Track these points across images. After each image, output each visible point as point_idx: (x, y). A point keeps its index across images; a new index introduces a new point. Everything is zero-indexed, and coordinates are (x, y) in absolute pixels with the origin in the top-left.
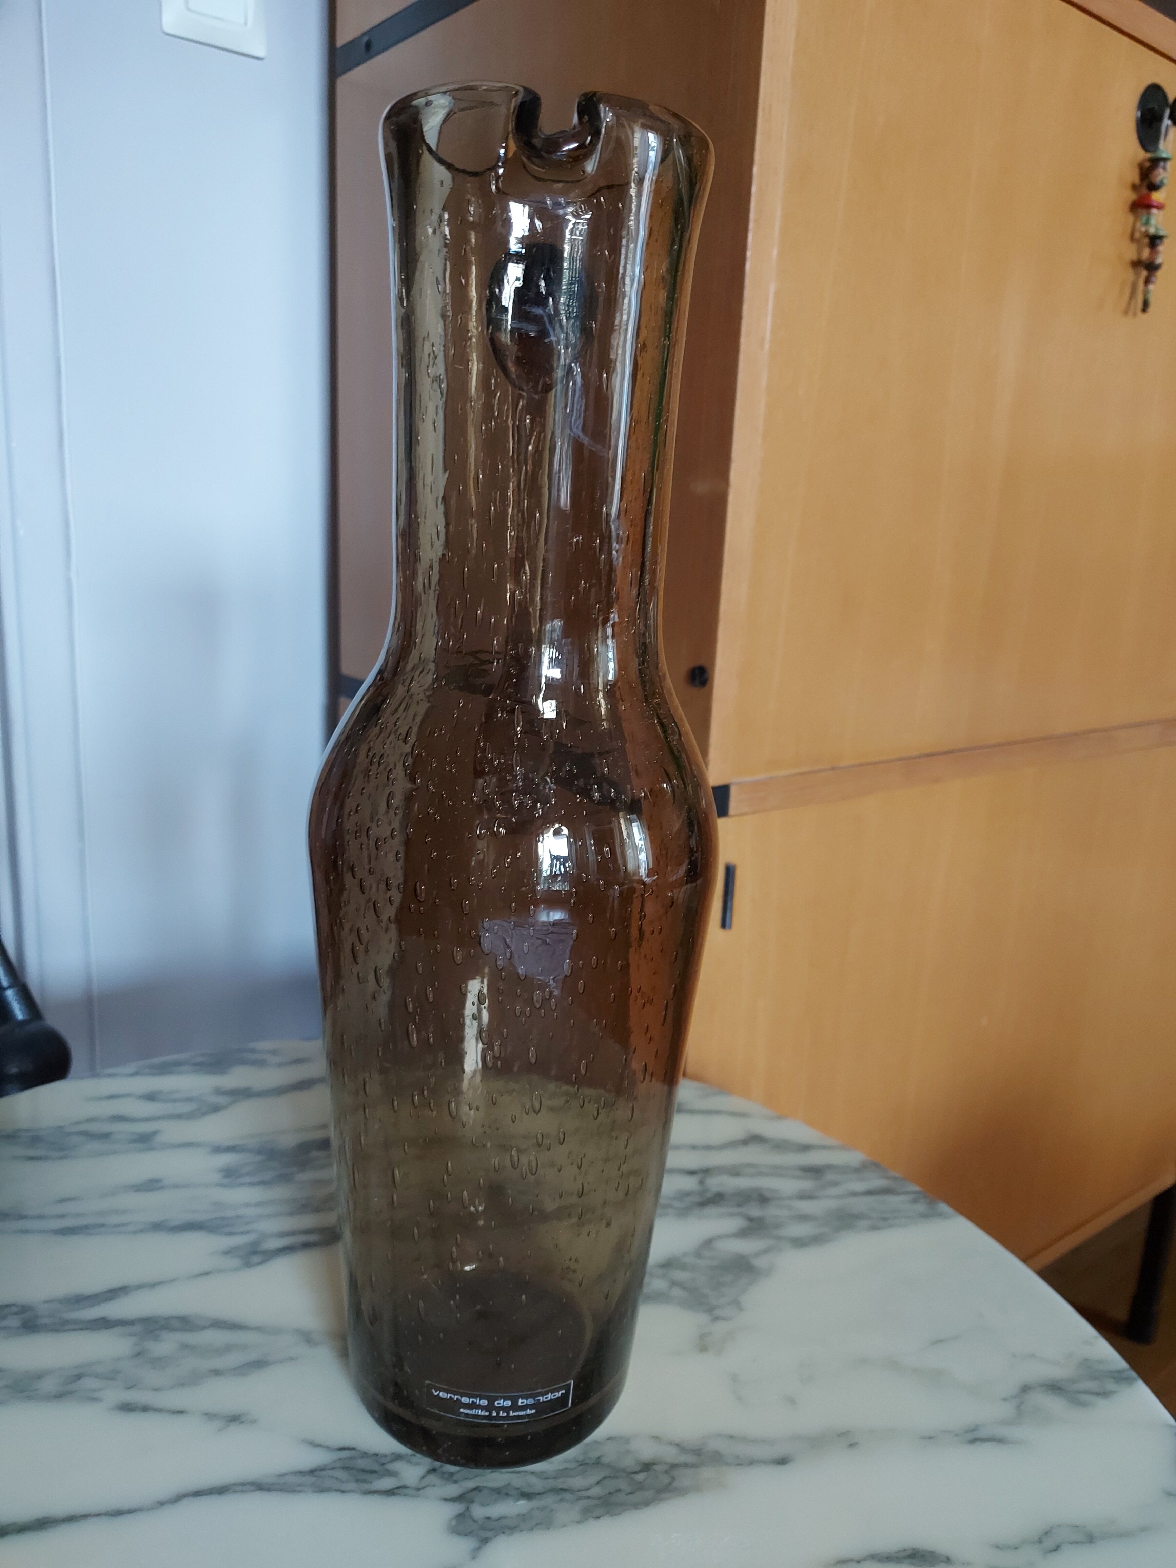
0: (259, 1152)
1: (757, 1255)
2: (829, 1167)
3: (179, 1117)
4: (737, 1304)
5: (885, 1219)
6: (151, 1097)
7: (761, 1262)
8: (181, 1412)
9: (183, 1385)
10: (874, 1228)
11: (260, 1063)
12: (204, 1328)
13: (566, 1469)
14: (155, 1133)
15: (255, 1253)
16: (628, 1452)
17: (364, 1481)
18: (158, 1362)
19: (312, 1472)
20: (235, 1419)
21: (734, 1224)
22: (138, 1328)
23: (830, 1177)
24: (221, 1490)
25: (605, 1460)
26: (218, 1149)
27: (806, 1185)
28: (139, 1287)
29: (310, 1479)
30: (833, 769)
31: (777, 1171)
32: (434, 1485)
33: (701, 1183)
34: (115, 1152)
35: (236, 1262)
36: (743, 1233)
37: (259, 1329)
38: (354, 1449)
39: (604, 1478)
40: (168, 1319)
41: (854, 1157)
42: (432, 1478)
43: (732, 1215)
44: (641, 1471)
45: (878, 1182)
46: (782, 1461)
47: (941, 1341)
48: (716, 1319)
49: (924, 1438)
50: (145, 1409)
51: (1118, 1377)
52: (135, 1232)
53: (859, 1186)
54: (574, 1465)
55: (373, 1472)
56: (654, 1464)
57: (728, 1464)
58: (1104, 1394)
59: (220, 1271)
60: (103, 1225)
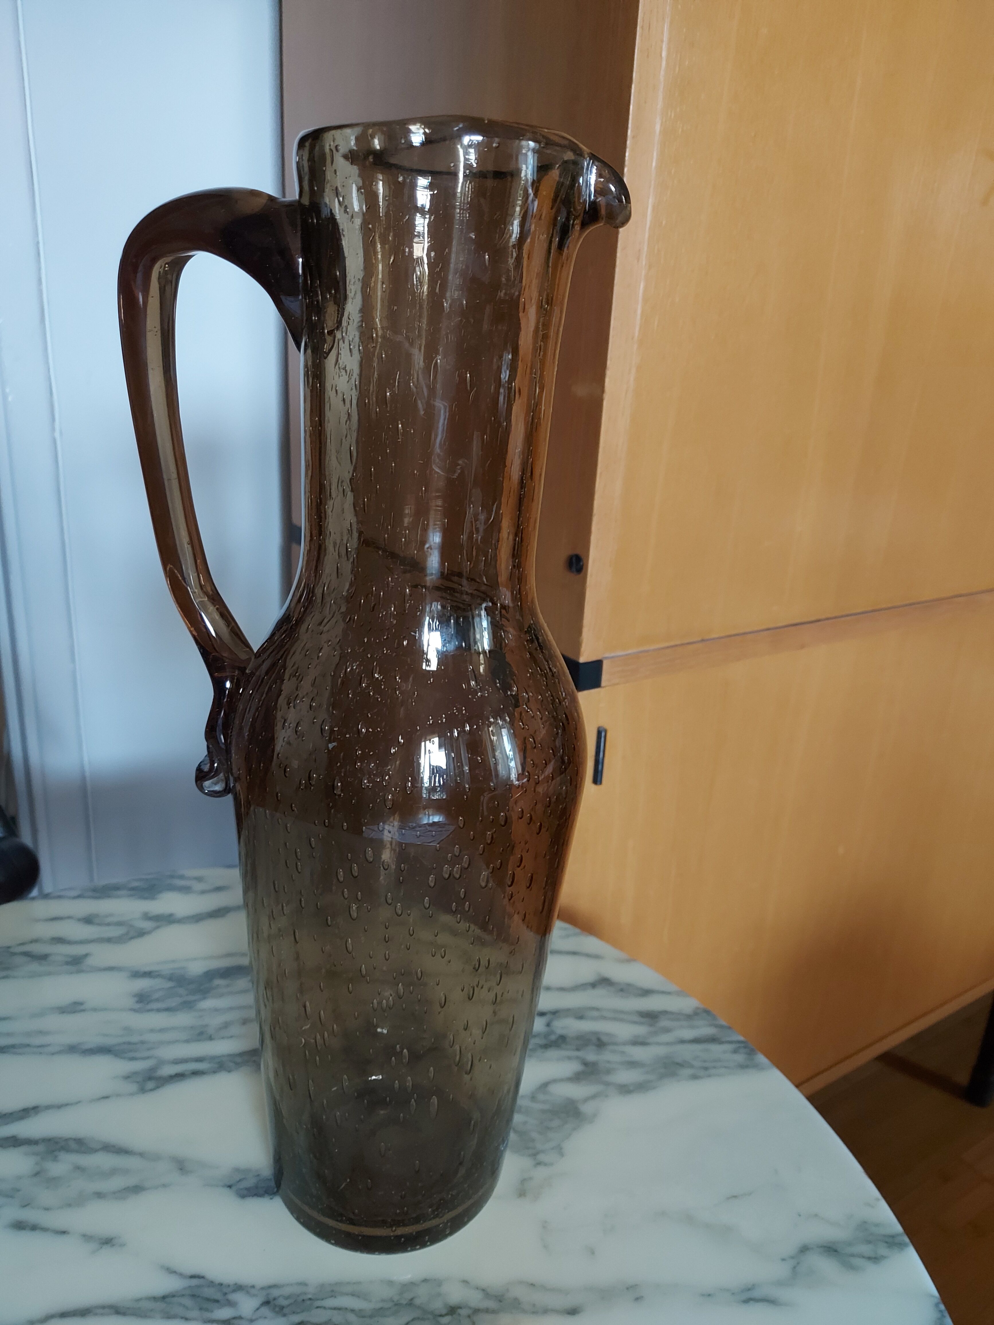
0: (170, 978)
1: (586, 1100)
2: (665, 1012)
3: (109, 940)
4: (559, 1150)
5: (706, 1069)
6: (88, 920)
7: (587, 1108)
8: (64, 1232)
9: (69, 1205)
10: (695, 1077)
11: (186, 890)
12: (95, 1151)
13: (381, 1308)
14: (86, 955)
15: (150, 1078)
16: (439, 1295)
17: (207, 1310)
18: (53, 1182)
19: (164, 1298)
20: (108, 1242)
21: (570, 1068)
22: (41, 1148)
23: (664, 1023)
24: (84, 1312)
25: (417, 1302)
26: (137, 974)
27: (641, 1030)
28: (48, 1107)
29: (160, 1305)
30: (703, 640)
31: (618, 1016)
32: (265, 1318)
33: (548, 1025)
34: (49, 974)
35: (133, 1087)
36: (577, 1078)
37: (141, 1155)
38: (203, 1277)
39: (413, 1320)
40: (67, 1140)
41: (688, 1004)
42: (265, 1311)
43: (569, 1058)
44: (446, 1315)
45: (707, 1031)
46: (573, 1312)
47: (735, 1197)
48: (539, 1164)
49: (703, 1295)
50: (34, 1228)
51: (891, 1242)
52: (53, 1054)
53: (688, 1034)
54: (389, 1305)
55: (217, 1301)
56: (460, 1308)
57: (524, 1311)
58: (875, 1259)
59: (118, 1095)
60: (28, 1045)
